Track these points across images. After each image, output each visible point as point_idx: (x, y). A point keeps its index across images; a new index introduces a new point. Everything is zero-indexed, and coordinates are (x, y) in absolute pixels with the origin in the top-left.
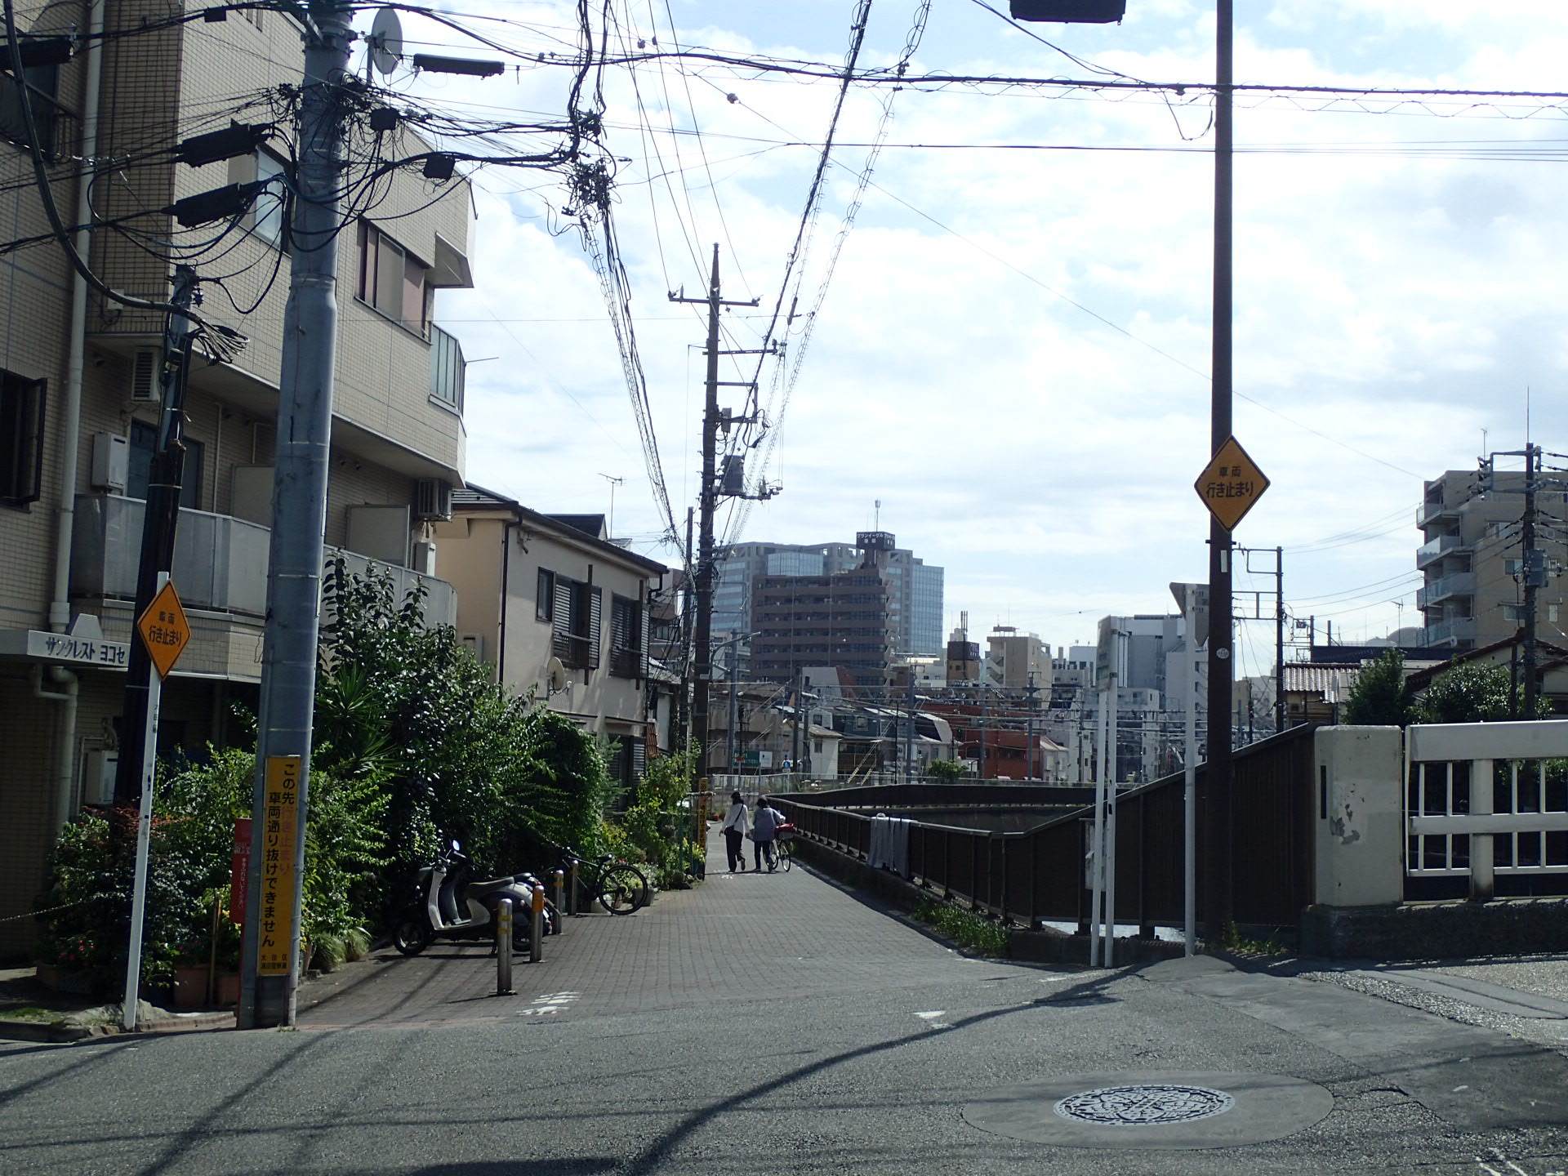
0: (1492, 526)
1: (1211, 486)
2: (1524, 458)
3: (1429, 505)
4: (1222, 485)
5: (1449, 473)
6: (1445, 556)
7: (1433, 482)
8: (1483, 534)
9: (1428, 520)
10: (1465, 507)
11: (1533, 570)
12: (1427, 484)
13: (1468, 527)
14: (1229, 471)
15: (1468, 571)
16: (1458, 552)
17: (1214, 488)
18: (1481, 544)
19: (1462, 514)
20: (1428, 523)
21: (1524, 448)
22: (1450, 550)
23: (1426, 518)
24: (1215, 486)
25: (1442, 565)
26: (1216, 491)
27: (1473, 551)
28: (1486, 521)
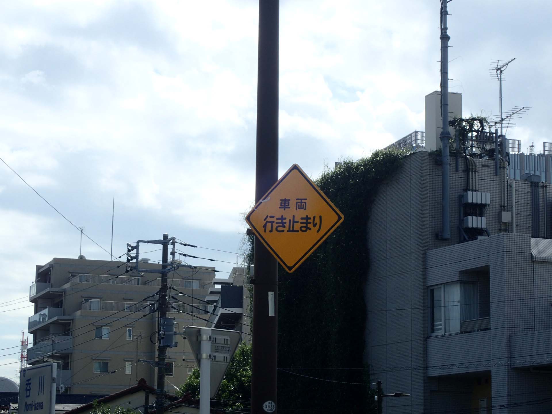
0: (87, 301)
1: (269, 219)
2: (161, 246)
3: (39, 283)
4: (282, 218)
5: (55, 260)
6: (50, 323)
7: (42, 267)
8: (79, 307)
9: (39, 295)
10: (67, 286)
11: (166, 333)
12: (38, 268)
13: (68, 302)
14: (293, 204)
15: (67, 335)
16: (61, 320)
17: (272, 222)
18: (78, 313)
19: (65, 291)
20: (39, 298)
21: (161, 238)
22: (55, 318)
23: (37, 293)
24: (274, 219)
25: (48, 330)
26: (275, 225)
27: (72, 320)
28: (82, 297)
